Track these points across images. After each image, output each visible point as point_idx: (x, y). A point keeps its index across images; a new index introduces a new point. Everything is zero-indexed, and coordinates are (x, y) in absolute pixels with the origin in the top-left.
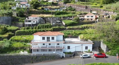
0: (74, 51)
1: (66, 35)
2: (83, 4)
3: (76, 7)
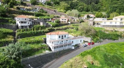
2: (51, 8)
3: (47, 10)
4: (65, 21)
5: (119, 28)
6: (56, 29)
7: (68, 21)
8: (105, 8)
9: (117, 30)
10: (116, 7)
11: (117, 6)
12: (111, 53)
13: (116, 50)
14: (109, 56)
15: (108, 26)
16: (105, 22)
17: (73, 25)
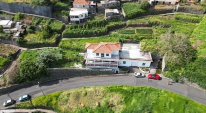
0: (130, 65)
1: (124, 39)
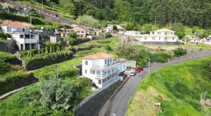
2: (48, 9)
3: (43, 13)
4: (83, 34)
5: (164, 46)
6: (77, 49)
7: (87, 35)
8: (123, 16)
9: (163, 48)
10: (140, 16)
11: (140, 14)
12: (171, 80)
13: (174, 75)
14: (172, 85)
15: (151, 43)
16: (145, 38)
17: (98, 42)
